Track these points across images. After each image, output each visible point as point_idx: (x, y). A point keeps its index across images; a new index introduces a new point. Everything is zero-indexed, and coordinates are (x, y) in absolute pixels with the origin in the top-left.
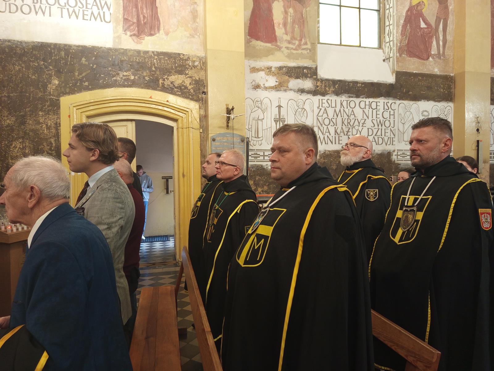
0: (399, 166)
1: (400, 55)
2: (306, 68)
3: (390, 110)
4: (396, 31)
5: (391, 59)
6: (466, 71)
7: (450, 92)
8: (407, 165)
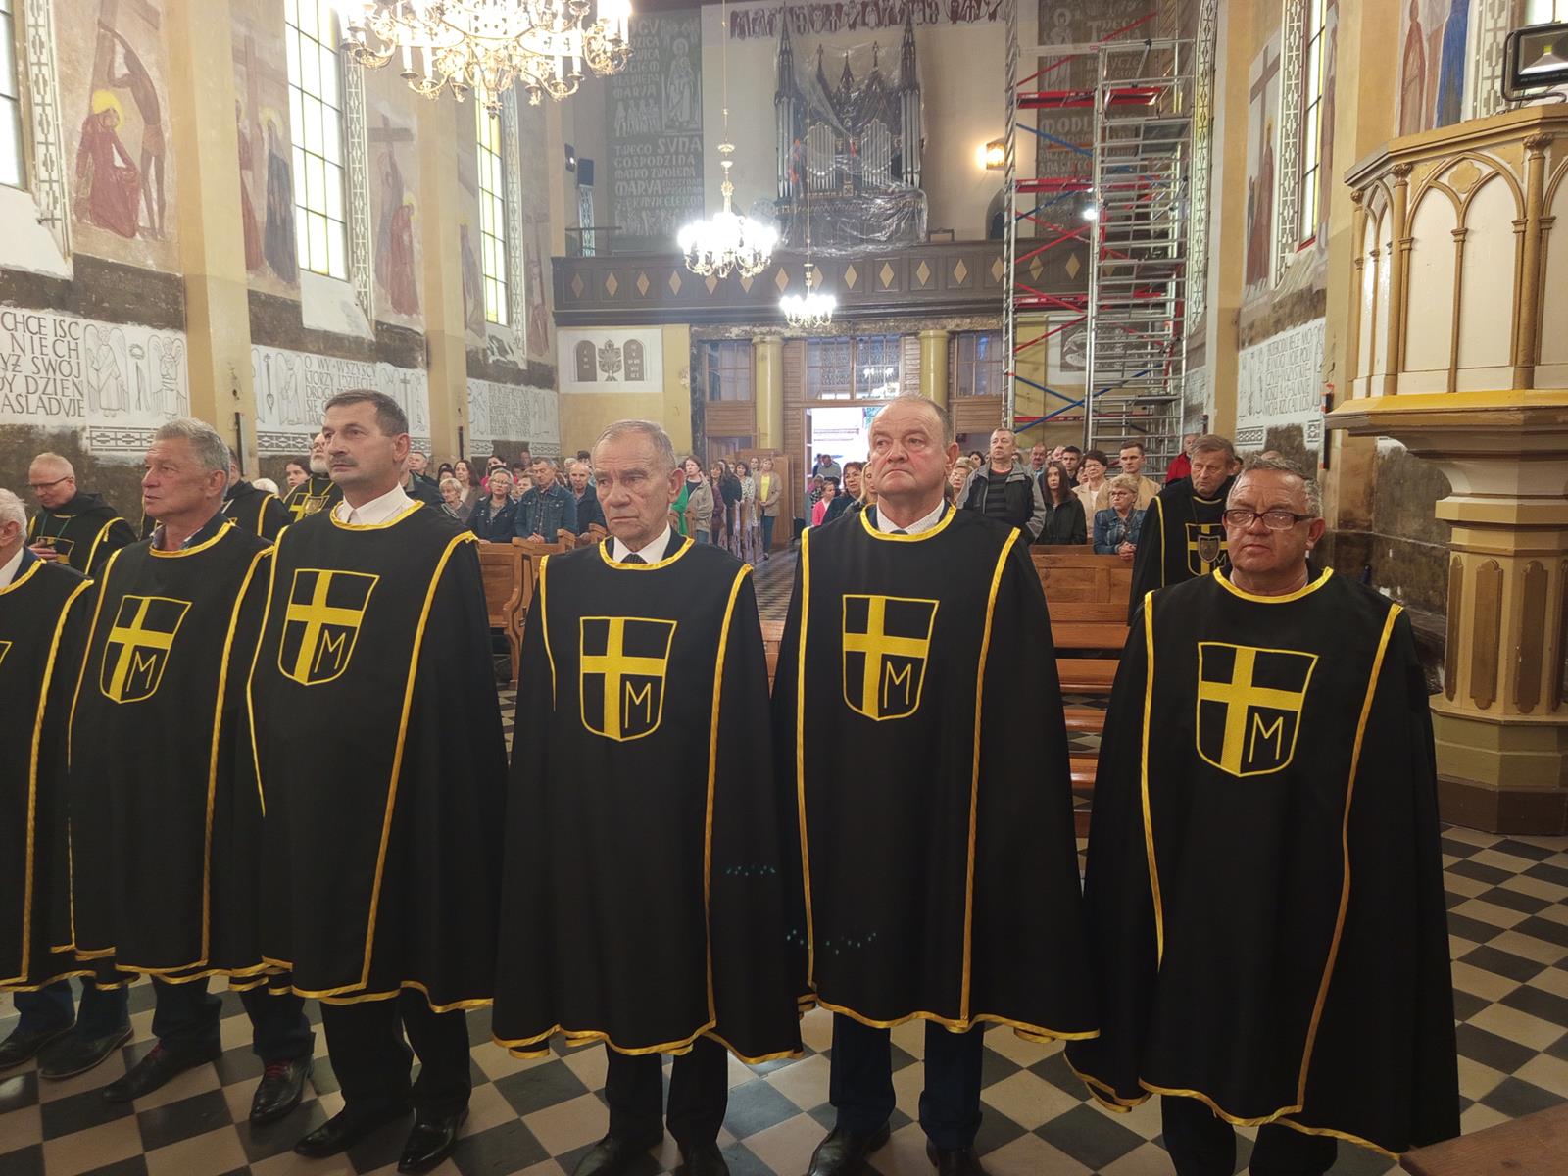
0: (97, 461)
1: (80, 219)
3: (68, 338)
4: (63, 162)
5: (58, 224)
6: (207, 274)
7: (178, 312)
8: (112, 458)
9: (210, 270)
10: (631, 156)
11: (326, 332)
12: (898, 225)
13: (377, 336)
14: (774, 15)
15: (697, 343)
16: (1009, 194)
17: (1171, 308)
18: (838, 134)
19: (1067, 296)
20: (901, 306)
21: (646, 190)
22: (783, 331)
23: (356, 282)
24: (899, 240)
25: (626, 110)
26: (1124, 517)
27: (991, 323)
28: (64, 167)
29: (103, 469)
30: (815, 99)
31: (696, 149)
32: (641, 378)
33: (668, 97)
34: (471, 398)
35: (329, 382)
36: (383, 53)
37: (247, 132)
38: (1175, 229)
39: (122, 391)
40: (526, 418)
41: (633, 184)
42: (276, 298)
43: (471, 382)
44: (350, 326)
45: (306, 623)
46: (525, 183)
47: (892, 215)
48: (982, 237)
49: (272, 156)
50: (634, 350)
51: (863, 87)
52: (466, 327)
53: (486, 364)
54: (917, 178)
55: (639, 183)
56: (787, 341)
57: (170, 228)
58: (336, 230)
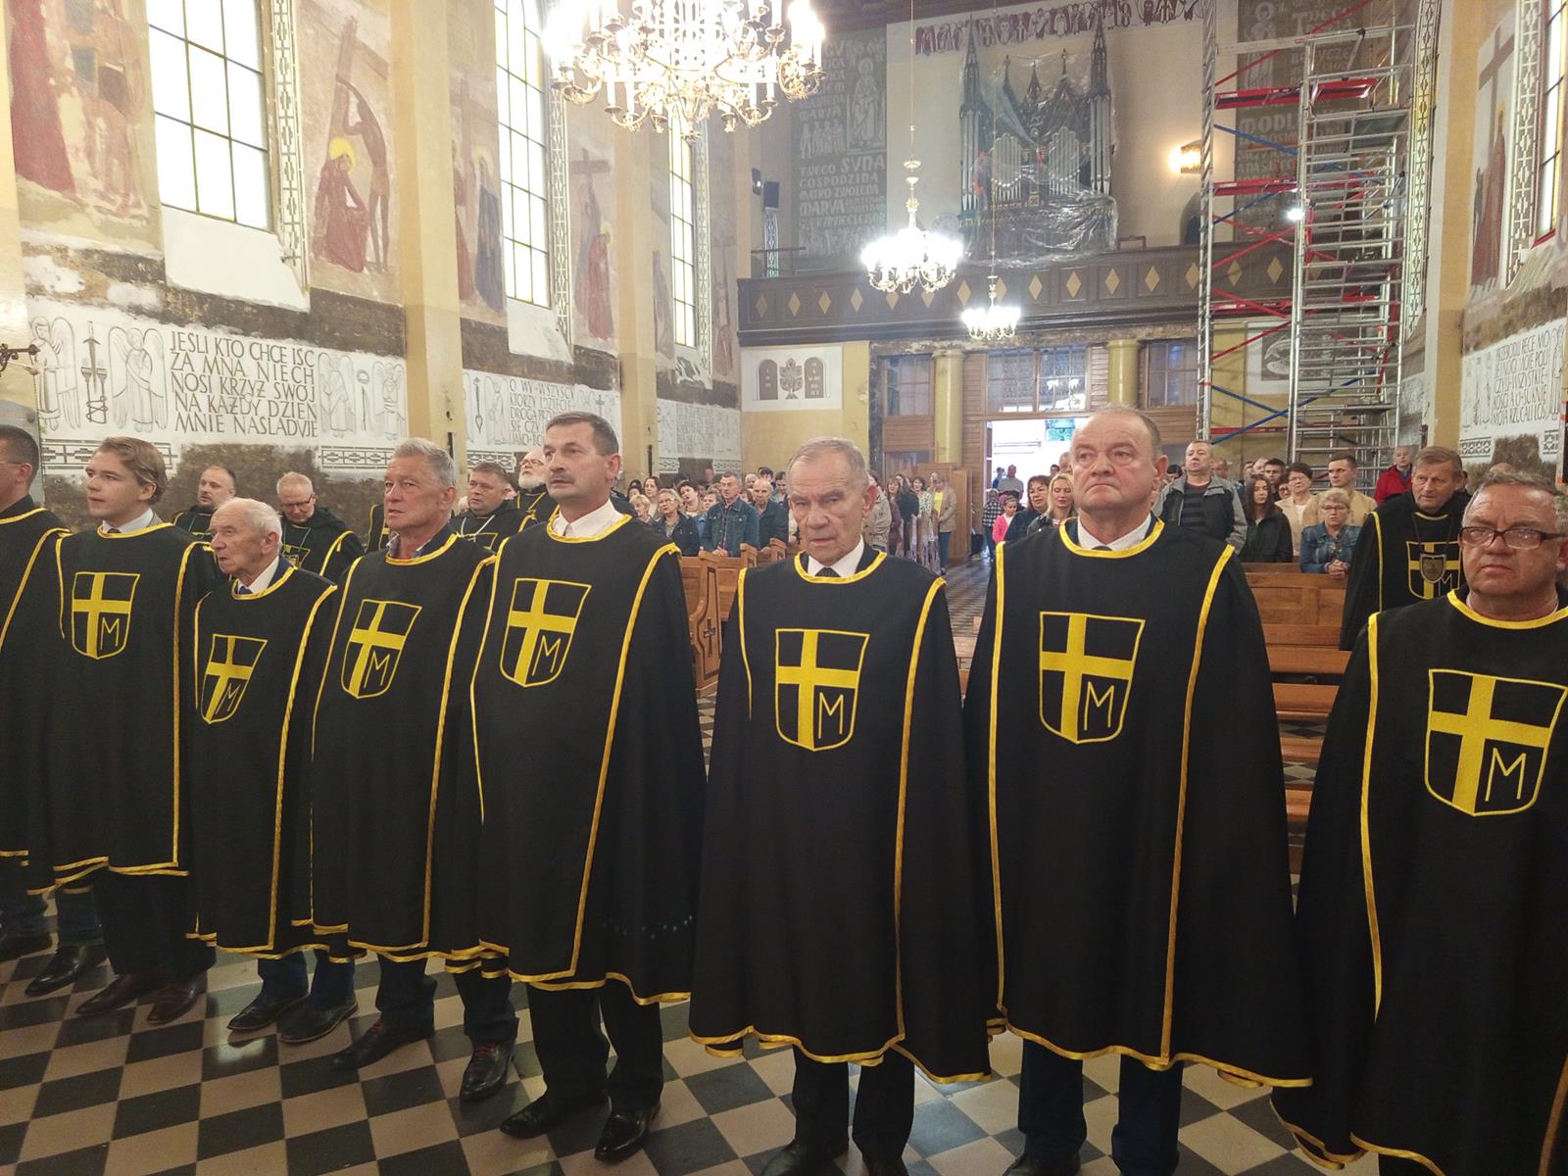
0: (328, 479)
1: (316, 257)
2: (141, 259)
3: (305, 365)
4: (304, 205)
5: (298, 261)
6: (426, 304)
7: (399, 339)
8: (340, 475)
9: (428, 300)
10: (815, 177)
11: (530, 357)
12: (1087, 234)
13: (575, 360)
14: (959, 29)
15: (877, 359)
16: (1205, 199)
17: (1385, 313)
18: (1024, 143)
19: (1269, 301)
20: (1088, 315)
21: (829, 210)
22: (964, 344)
23: (557, 308)
24: (1087, 248)
25: (811, 131)
26: (1335, 534)
27: (1186, 331)
28: (304, 210)
29: (332, 485)
30: (1001, 110)
31: (879, 167)
32: (821, 396)
33: (852, 115)
34: (660, 418)
35: (532, 404)
36: (591, 91)
37: (461, 170)
38: (1390, 228)
39: (350, 414)
40: (711, 436)
41: (816, 203)
42: (485, 325)
43: (661, 401)
44: (550, 350)
45: (525, 629)
46: (713, 207)
47: (1080, 223)
48: (1176, 242)
49: (483, 192)
50: (815, 367)
51: (1051, 96)
52: (657, 349)
53: (674, 384)
54: (1106, 185)
55: (823, 203)
56: (968, 354)
57: (392, 262)
58: (540, 260)
